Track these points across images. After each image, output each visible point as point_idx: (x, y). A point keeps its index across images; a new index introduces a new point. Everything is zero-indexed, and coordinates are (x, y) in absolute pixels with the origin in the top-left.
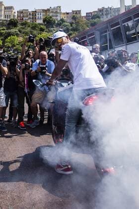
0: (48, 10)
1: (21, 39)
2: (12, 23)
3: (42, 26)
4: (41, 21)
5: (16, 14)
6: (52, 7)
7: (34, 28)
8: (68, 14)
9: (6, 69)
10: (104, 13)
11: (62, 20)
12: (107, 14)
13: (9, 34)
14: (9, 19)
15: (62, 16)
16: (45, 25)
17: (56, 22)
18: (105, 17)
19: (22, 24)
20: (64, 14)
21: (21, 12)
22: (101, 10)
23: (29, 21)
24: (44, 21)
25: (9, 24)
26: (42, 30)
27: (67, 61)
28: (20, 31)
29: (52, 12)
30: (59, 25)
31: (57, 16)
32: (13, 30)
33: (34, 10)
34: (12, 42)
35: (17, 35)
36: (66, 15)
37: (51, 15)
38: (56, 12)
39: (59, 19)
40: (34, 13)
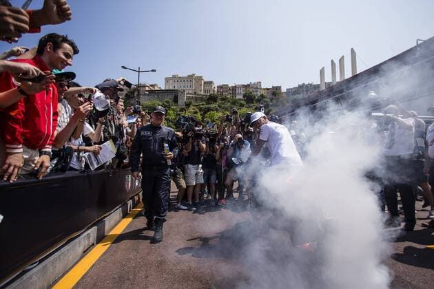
0: (248, 86)
1: (220, 114)
2: (212, 99)
3: (242, 102)
4: (241, 97)
5: (216, 89)
6: (253, 83)
7: (234, 103)
8: (268, 89)
9: (204, 145)
10: (304, 89)
11: (262, 96)
12: (307, 91)
13: (209, 110)
14: (208, 94)
15: (263, 92)
16: (245, 100)
17: (257, 97)
18: (305, 93)
19: (222, 99)
20: (264, 89)
21: (220, 87)
22: (301, 87)
23: (229, 96)
24: (244, 97)
25: (208, 99)
26: (242, 105)
27: (265, 141)
28: (219, 106)
29: (252, 88)
30: (259, 101)
31: (257, 92)
32: (212, 106)
33: (234, 85)
34: (211, 117)
35: (217, 110)
36: (266, 91)
37: (251, 90)
38: (257, 88)
39: (259, 95)
40: (234, 88)
